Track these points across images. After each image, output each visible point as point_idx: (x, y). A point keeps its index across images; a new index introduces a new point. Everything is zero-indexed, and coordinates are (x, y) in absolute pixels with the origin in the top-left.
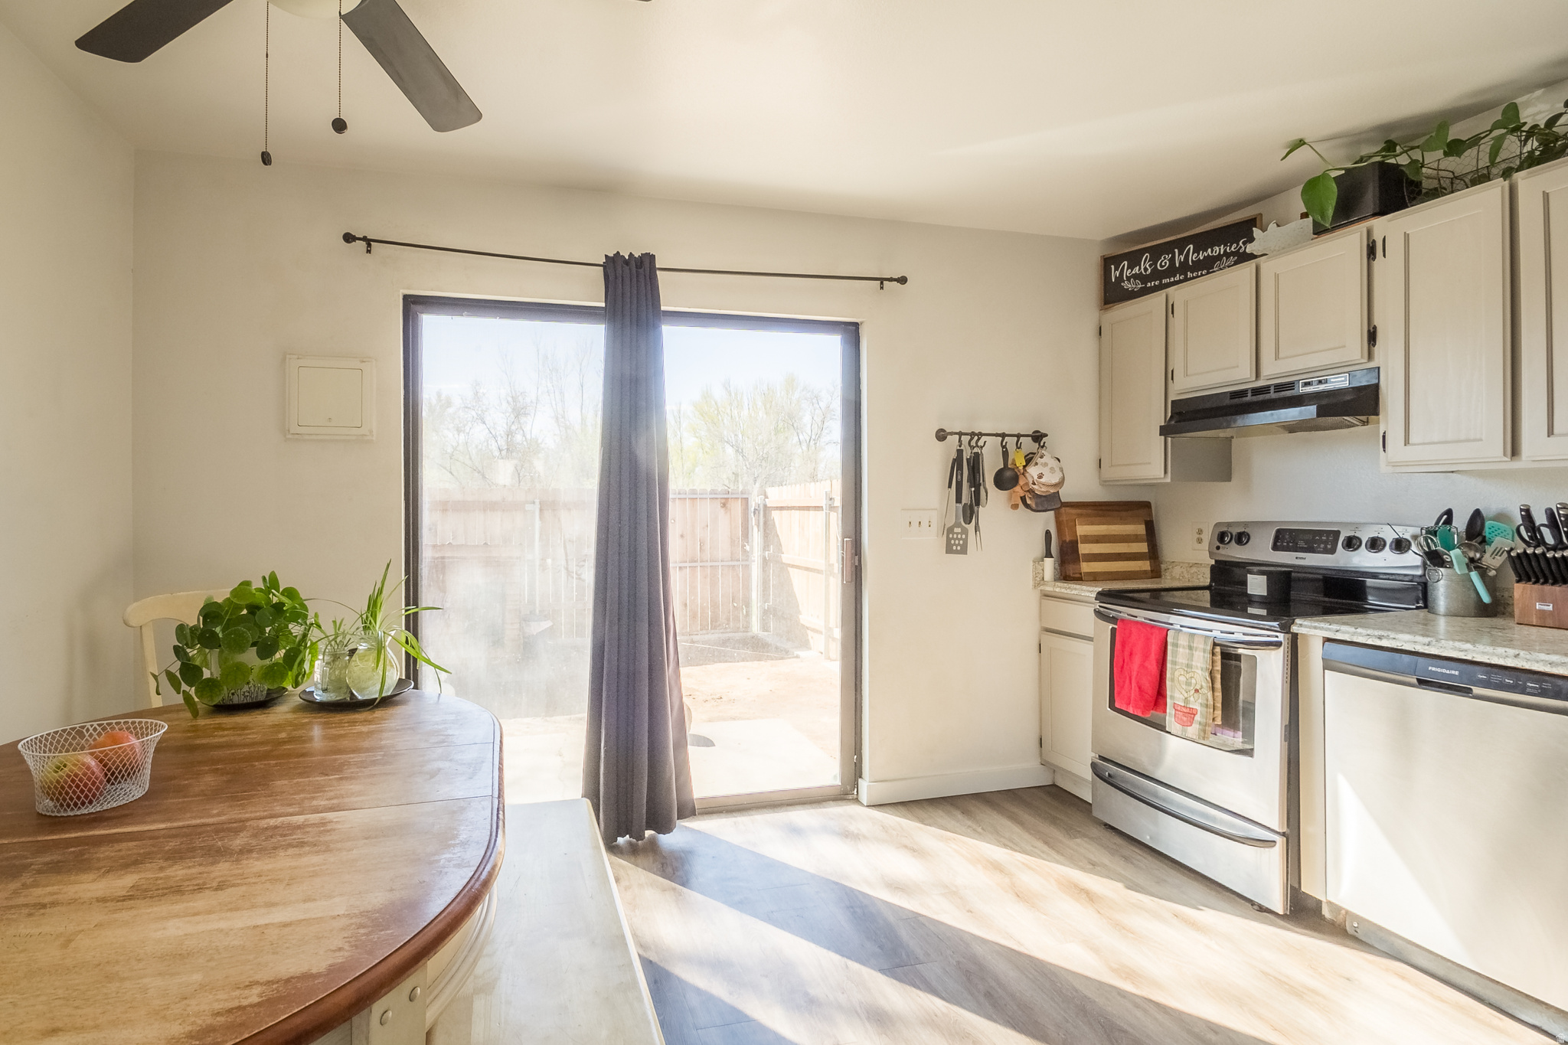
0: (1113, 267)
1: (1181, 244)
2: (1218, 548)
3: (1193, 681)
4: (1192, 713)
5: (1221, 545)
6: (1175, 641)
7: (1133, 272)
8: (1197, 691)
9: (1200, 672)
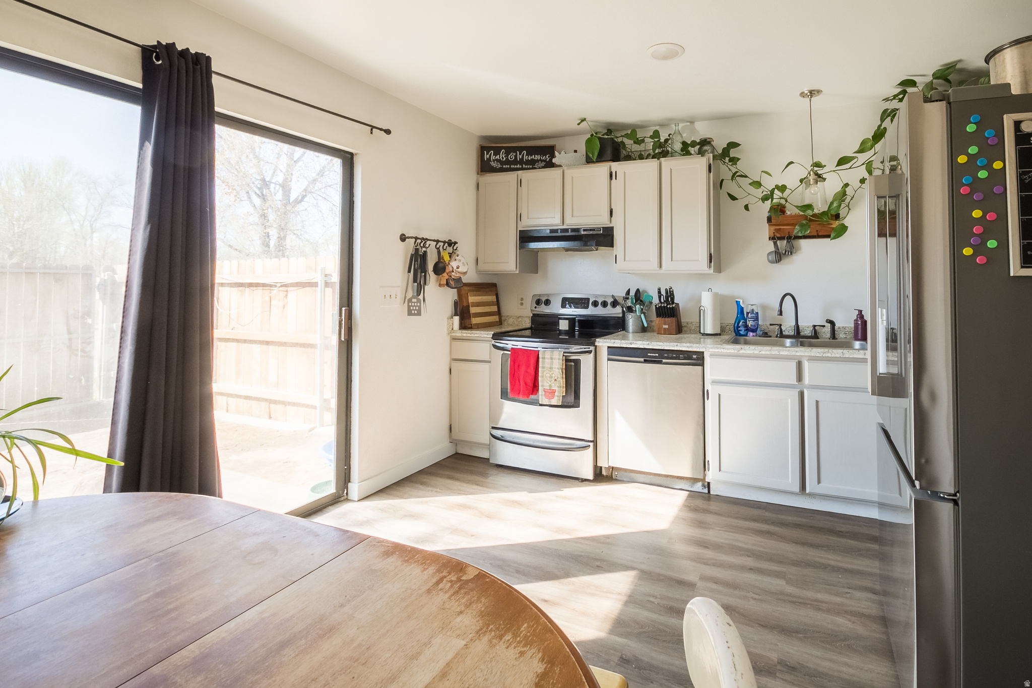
0: (485, 152)
1: (521, 149)
2: (536, 307)
3: (553, 375)
4: (553, 392)
5: (537, 306)
6: (543, 356)
7: (496, 158)
8: (555, 380)
9: (557, 370)
